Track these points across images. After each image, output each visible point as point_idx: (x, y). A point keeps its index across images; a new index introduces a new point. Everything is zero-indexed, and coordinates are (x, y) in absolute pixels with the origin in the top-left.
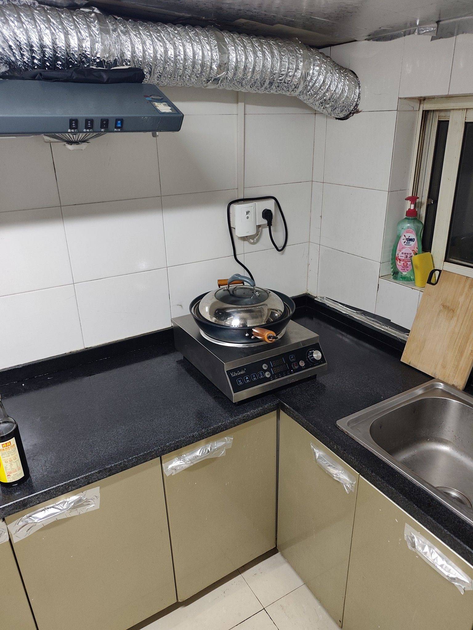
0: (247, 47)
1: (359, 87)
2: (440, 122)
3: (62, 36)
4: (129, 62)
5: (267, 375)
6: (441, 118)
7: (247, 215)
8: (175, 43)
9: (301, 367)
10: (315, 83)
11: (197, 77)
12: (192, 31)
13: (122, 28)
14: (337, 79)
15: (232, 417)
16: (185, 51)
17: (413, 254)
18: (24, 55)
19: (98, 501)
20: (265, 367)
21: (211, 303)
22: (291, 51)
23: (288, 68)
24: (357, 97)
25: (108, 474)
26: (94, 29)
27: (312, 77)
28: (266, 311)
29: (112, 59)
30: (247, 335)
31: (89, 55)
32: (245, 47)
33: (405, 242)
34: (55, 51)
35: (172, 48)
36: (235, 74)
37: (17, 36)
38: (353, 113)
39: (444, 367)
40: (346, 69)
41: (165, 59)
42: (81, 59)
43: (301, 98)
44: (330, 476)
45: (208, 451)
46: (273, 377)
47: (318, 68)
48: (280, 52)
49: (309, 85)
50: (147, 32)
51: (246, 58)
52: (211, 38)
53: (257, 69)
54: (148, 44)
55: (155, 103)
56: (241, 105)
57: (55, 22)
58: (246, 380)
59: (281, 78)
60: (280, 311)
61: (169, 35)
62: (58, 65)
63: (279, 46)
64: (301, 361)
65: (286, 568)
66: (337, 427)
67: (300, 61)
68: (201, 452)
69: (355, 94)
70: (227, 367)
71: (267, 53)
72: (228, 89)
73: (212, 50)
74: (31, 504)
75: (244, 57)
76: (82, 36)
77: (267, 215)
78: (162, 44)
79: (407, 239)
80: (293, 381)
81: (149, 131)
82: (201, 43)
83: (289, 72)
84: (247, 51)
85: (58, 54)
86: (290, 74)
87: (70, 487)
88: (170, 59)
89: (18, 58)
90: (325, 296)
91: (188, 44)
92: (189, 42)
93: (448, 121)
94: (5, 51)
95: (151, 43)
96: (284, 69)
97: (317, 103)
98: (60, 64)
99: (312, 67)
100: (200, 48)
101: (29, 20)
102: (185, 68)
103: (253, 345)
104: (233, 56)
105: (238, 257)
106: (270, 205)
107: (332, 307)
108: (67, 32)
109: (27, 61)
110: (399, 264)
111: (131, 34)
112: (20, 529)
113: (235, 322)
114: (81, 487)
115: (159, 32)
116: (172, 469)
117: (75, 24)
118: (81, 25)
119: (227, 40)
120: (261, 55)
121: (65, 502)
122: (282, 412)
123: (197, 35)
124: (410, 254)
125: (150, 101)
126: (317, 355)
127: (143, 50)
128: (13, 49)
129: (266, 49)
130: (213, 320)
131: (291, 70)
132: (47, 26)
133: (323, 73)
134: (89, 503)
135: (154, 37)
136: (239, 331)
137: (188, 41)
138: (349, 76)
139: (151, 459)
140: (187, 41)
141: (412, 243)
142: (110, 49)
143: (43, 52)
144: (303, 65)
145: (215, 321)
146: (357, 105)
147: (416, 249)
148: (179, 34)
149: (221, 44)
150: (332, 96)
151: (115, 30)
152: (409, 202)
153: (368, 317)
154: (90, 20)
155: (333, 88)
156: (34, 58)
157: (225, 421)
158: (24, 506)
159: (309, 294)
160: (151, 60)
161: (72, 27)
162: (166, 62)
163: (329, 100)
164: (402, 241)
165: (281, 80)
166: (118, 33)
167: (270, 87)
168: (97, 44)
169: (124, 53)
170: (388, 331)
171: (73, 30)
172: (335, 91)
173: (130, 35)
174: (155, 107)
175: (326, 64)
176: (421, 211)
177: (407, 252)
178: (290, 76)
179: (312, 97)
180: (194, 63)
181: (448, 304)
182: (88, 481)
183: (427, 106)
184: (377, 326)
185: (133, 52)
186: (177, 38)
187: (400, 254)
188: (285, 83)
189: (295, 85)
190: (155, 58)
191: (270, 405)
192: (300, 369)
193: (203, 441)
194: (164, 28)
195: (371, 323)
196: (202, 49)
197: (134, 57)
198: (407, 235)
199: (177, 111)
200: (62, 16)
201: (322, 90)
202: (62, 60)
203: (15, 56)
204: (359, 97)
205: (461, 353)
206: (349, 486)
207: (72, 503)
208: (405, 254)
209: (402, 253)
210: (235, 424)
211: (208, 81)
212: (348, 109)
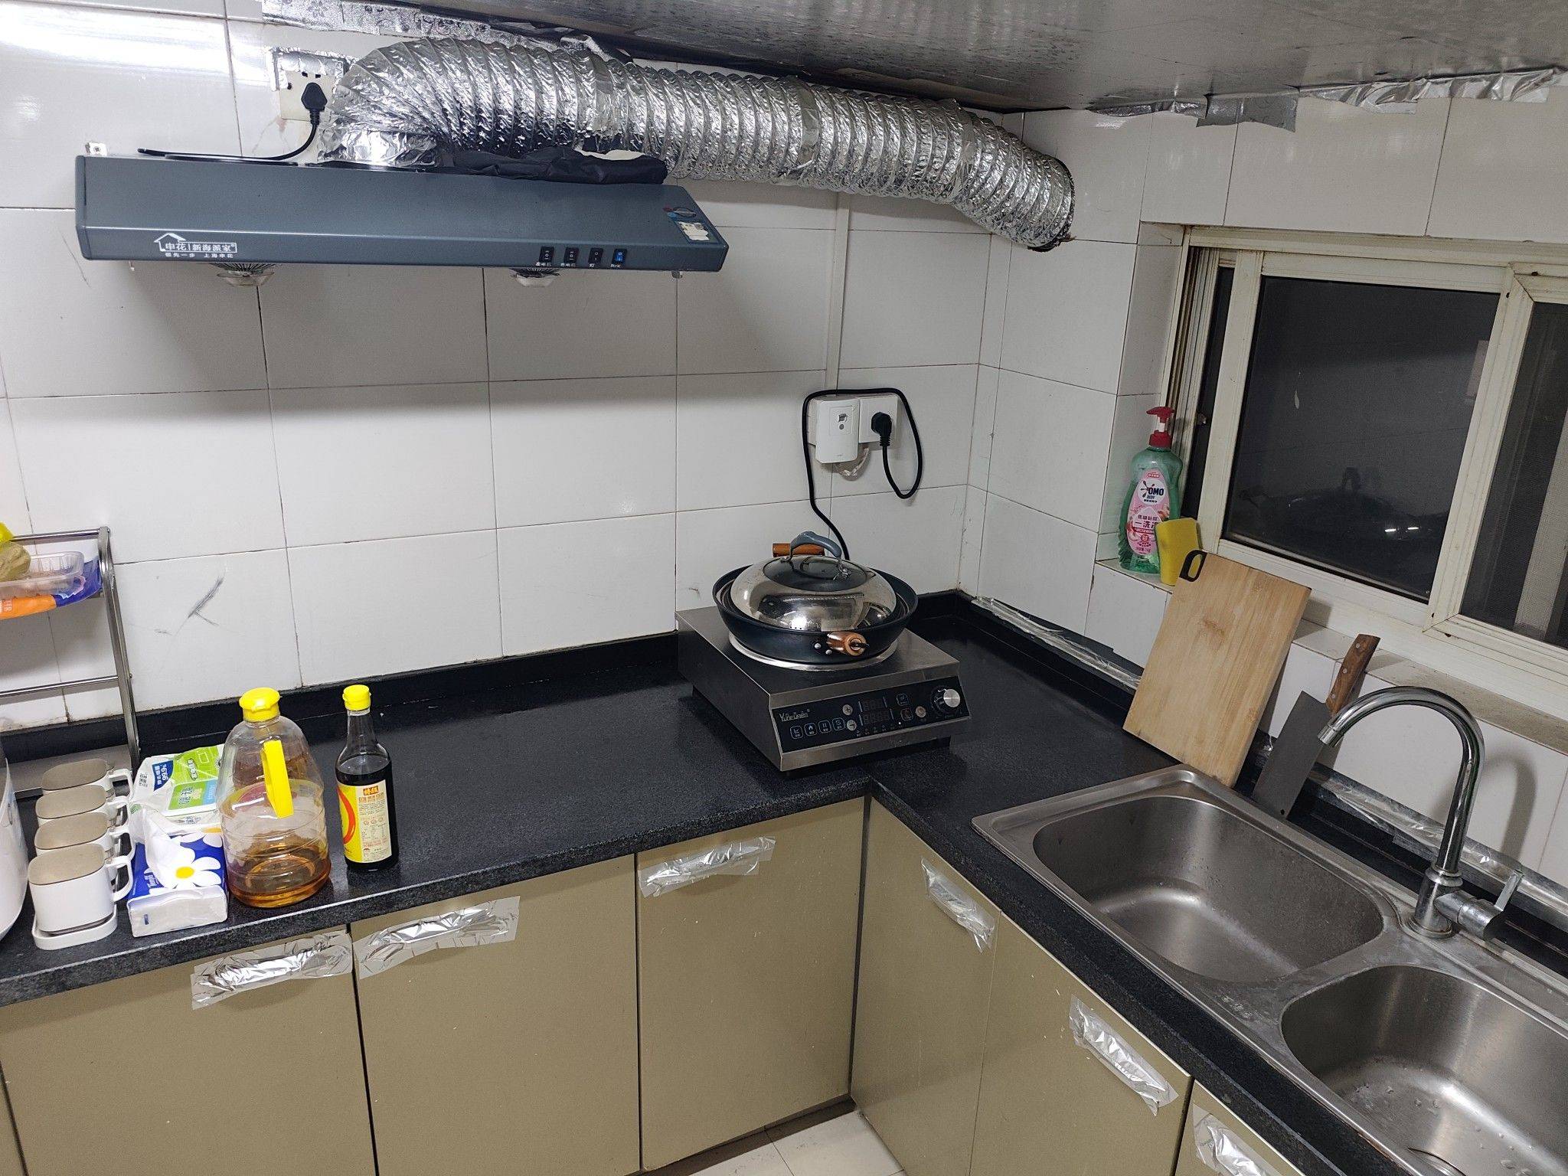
0: (857, 118)
1: (1073, 192)
2: (1221, 270)
3: (532, 95)
4: (642, 139)
5: (850, 726)
6: (1222, 263)
7: (842, 422)
8: (725, 109)
9: (919, 718)
10: (983, 184)
11: (761, 167)
12: (757, 88)
13: (635, 83)
14: (1028, 177)
15: (775, 798)
16: (741, 124)
17: (1159, 520)
18: (465, 124)
19: (513, 925)
20: (847, 710)
21: (754, 583)
22: (941, 126)
23: (933, 156)
24: (1068, 212)
25: (538, 870)
26: (586, 83)
27: (978, 171)
28: (860, 608)
29: (611, 134)
30: (817, 646)
31: (573, 126)
32: (852, 117)
33: (1145, 494)
34: (517, 120)
35: (720, 117)
36: (830, 164)
37: (458, 94)
38: (1061, 241)
39: (1201, 742)
40: (1050, 158)
41: (705, 137)
42: (559, 133)
43: (959, 206)
44: (951, 919)
45: (726, 859)
46: (862, 731)
47: (989, 157)
48: (918, 127)
49: (972, 187)
50: (678, 90)
51: (854, 137)
52: (791, 101)
53: (873, 156)
54: (676, 110)
55: (683, 223)
56: (843, 213)
57: (522, 73)
58: (808, 731)
59: (918, 172)
60: (887, 609)
61: (716, 95)
62: (518, 141)
63: (917, 116)
64: (919, 707)
65: (867, 1140)
66: (971, 828)
67: (955, 144)
68: (712, 858)
69: (1063, 205)
70: (774, 702)
71: (894, 128)
72: (817, 186)
73: (791, 121)
74: (401, 906)
75: (849, 135)
76: (565, 95)
77: (881, 423)
78: (701, 112)
79: (1149, 489)
80: (900, 743)
81: (668, 269)
82: (772, 110)
83: (935, 162)
84: (856, 125)
85: (522, 124)
86: (937, 166)
87: (470, 885)
88: (714, 137)
89: (454, 128)
90: (993, 597)
91: (748, 111)
92: (750, 108)
93: (1233, 269)
94: (434, 117)
95: (683, 109)
96: (924, 158)
97: (989, 218)
98: (522, 140)
99: (979, 155)
100: (770, 119)
101: (481, 69)
102: (739, 152)
103: (828, 669)
104: (828, 134)
105: (818, 503)
106: (888, 405)
107: (1004, 618)
108: (541, 88)
109: (468, 133)
110: (1134, 538)
111: (650, 94)
112: (374, 953)
113: (799, 621)
114: (488, 887)
115: (698, 89)
116: (654, 882)
117: (555, 76)
118: (565, 78)
119: (820, 104)
120: (882, 133)
121: (458, 916)
122: (874, 802)
123: (765, 94)
124: (1155, 519)
125: (674, 219)
126: (951, 698)
127: (668, 121)
128: (447, 115)
129: (893, 123)
130: (757, 615)
131: (939, 160)
132: (509, 79)
133: (1000, 167)
134: (499, 925)
135: (688, 99)
136: (802, 639)
137: (750, 106)
138: (1054, 172)
139: (619, 856)
140: (746, 106)
141: (1157, 497)
142: (610, 118)
143: (497, 121)
144: (962, 151)
145: (760, 617)
146: (1067, 225)
147: (1166, 511)
148: (734, 93)
149: (809, 113)
150: (1017, 208)
151: (621, 86)
152: (1156, 418)
153: (1072, 643)
154: (580, 68)
155: (1019, 194)
156: (480, 129)
157: (762, 803)
158: (387, 905)
159: (962, 591)
160: (681, 137)
161: (550, 82)
162: (706, 140)
163: (1013, 214)
164: (1140, 492)
165: (917, 176)
166: (627, 91)
167: (896, 188)
168: (589, 109)
169: (634, 124)
170: (1108, 670)
171: (551, 85)
172: (1023, 198)
173: (647, 94)
174: (681, 231)
175: (1007, 150)
176: (1184, 438)
177: (1148, 515)
178: (936, 170)
179: (979, 208)
180: (756, 143)
181: (1214, 619)
182: (502, 879)
183: (1197, 240)
184: (1087, 659)
185: (650, 123)
186: (729, 100)
187: (1135, 518)
188: (927, 181)
189: (945, 185)
190: (688, 134)
191: (852, 784)
192: (917, 721)
193: (717, 837)
194: (707, 82)
195: (1077, 654)
196: (773, 119)
197: (652, 131)
198: (1150, 482)
199: (717, 239)
200: (535, 61)
201: (998, 196)
202: (526, 134)
203: (449, 126)
204: (1071, 212)
205: (1232, 714)
206: (983, 937)
207: (468, 918)
208: (1145, 518)
209: (1140, 517)
210: (779, 812)
211: (781, 173)
212: (1050, 233)
